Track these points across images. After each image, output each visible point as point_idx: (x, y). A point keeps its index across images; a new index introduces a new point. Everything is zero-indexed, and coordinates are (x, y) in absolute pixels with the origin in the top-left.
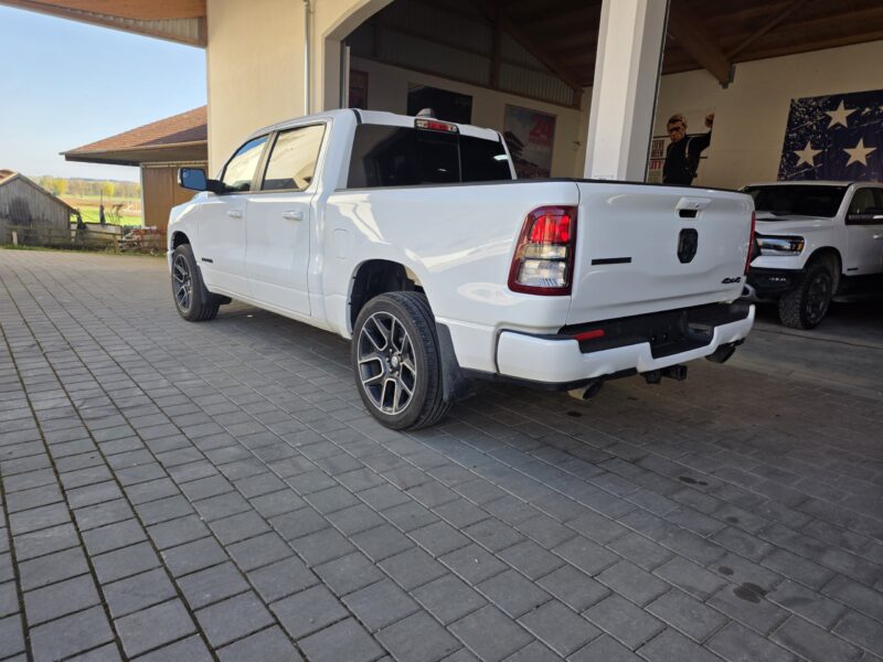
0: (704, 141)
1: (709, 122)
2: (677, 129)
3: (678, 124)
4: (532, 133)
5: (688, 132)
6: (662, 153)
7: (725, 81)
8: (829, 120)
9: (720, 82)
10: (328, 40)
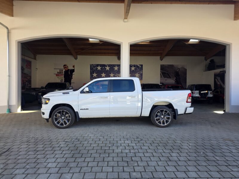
0: (73, 71)
2: (66, 67)
3: (66, 66)
5: (69, 68)
7: (76, 58)
8: (97, 68)
9: (75, 59)
10: (18, 42)
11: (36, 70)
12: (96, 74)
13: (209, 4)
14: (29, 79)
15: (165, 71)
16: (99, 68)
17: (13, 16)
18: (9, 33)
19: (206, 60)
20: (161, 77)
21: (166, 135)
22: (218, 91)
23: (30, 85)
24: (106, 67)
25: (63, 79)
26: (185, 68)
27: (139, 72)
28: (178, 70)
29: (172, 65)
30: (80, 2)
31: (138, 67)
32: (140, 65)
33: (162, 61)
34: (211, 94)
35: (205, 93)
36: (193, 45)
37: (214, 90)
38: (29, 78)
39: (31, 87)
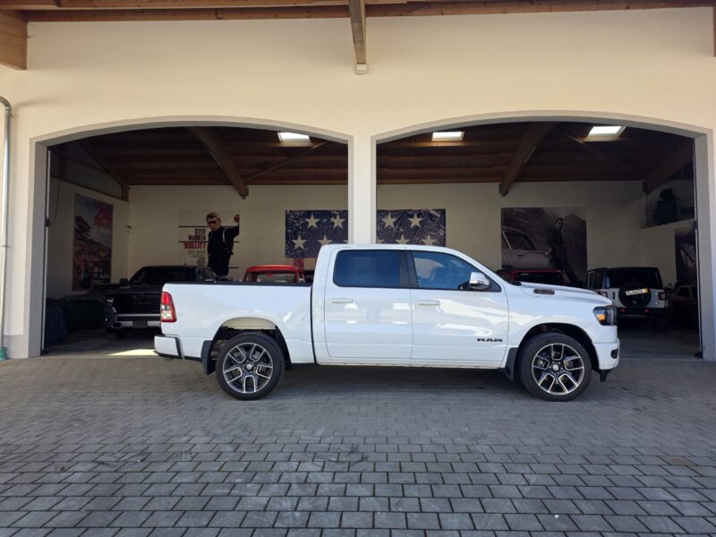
0: (234, 231)
1: (237, 219)
2: (214, 222)
3: (214, 219)
4: (96, 218)
5: (223, 224)
6: (205, 238)
7: (244, 194)
8: (307, 223)
9: (241, 195)
10: (38, 144)
11: (128, 232)
12: (303, 239)
13: (627, 8)
14: (105, 257)
15: (517, 229)
16: (312, 222)
17: (24, 67)
18: (10, 117)
19: (648, 193)
20: (504, 246)
21: (458, 440)
22: (686, 290)
23: (106, 276)
24: (332, 219)
25: (206, 257)
26: (582, 217)
27: (434, 234)
28: (557, 225)
29: (539, 208)
30: (221, 19)
31: (431, 216)
32: (437, 211)
33: (508, 195)
34: (660, 298)
35: (640, 295)
36: (603, 146)
37: (677, 285)
38: (105, 254)
39: (109, 280)
